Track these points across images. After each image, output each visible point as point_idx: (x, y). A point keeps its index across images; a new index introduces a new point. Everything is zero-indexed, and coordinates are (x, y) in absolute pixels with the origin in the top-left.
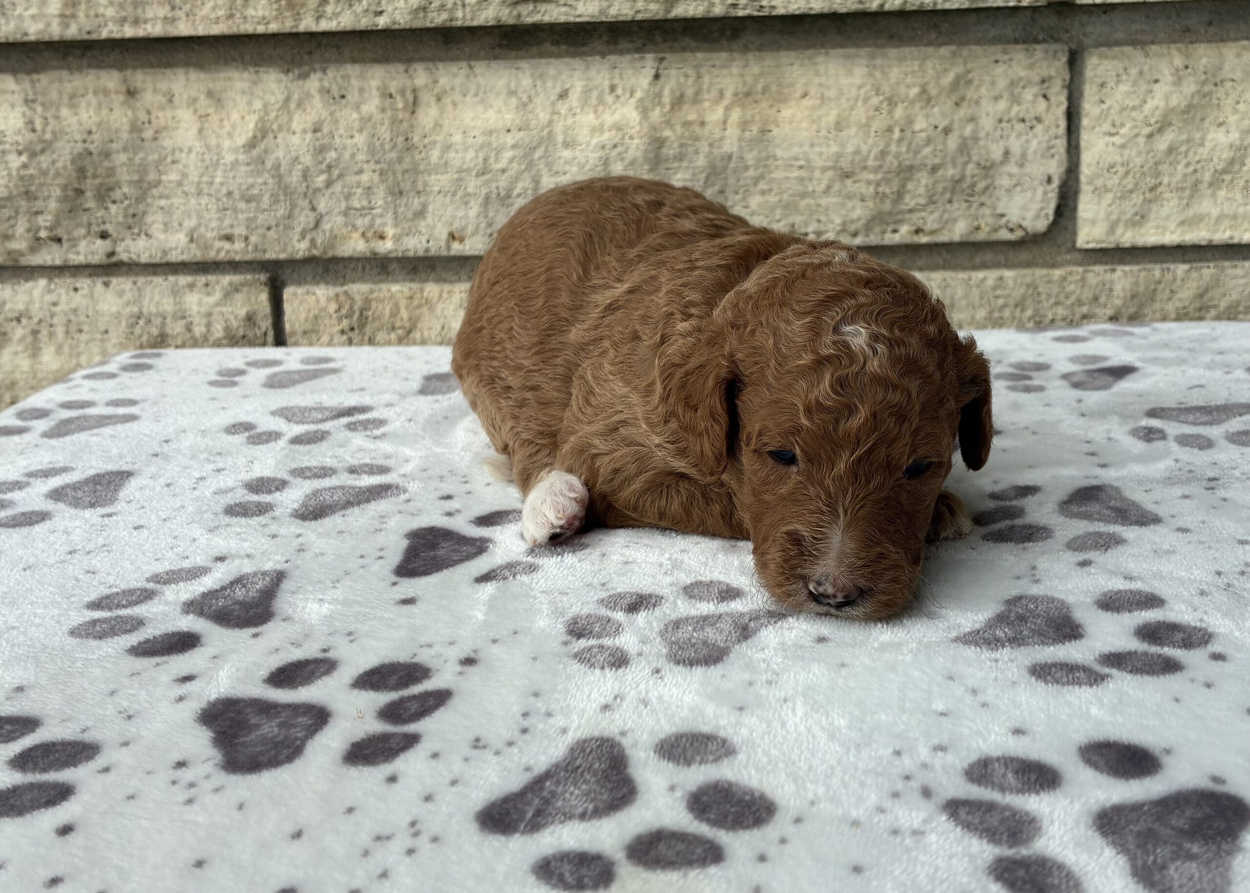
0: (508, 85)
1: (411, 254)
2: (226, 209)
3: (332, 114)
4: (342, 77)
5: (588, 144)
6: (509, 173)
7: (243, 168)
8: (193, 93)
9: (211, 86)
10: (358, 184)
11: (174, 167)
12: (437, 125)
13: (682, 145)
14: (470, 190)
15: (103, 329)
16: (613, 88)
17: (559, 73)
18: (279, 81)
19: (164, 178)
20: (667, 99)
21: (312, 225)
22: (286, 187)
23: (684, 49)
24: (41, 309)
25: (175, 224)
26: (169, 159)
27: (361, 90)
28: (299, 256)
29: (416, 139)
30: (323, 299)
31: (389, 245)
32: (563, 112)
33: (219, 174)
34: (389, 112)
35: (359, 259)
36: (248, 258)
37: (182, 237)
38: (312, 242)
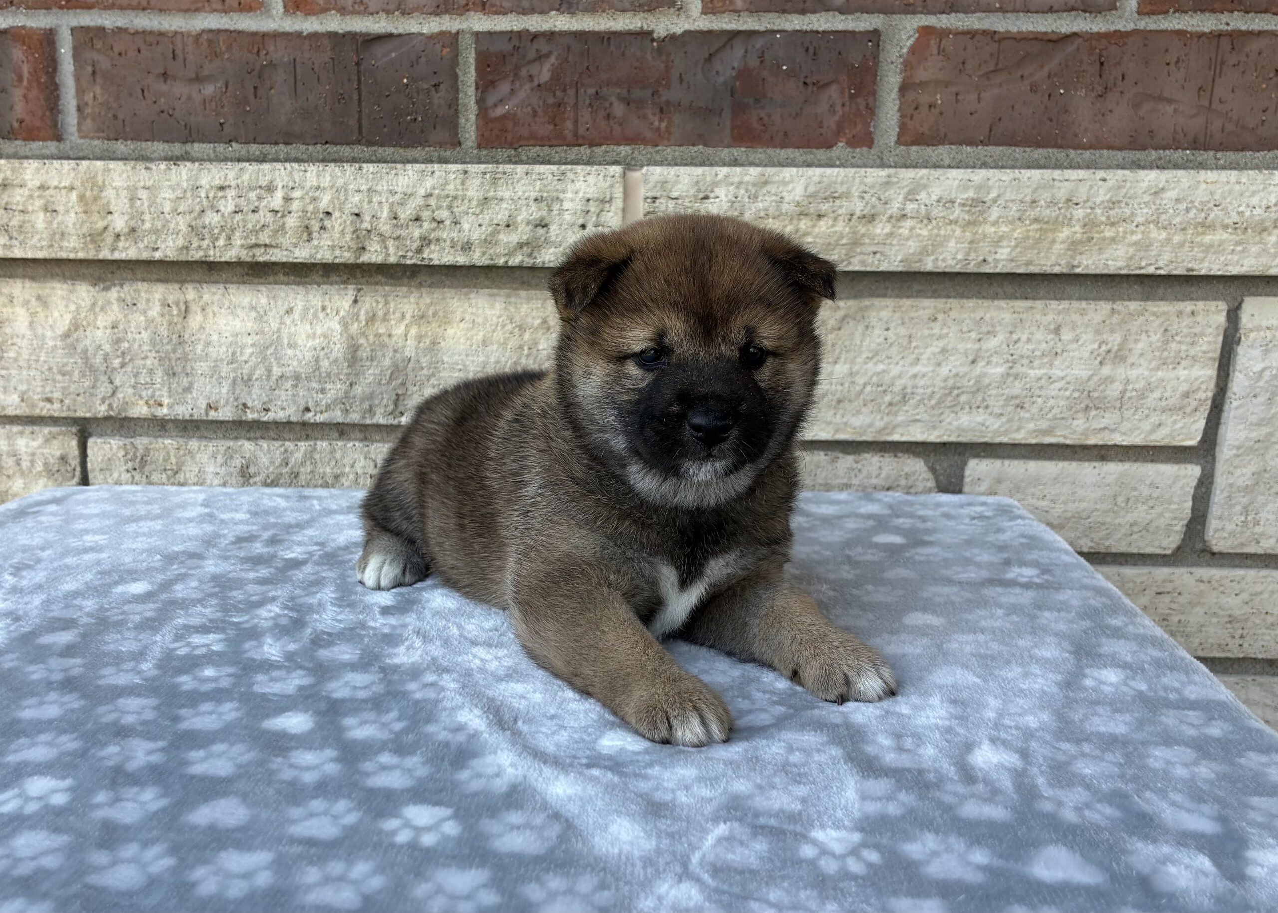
0: (251, 303)
1: (181, 417)
2: (47, 379)
3: (125, 316)
4: (134, 291)
5: (305, 346)
6: (250, 363)
7: (60, 351)
8: (27, 297)
9: (40, 292)
10: (144, 366)
11: (13, 347)
12: (202, 328)
13: (372, 350)
14: (223, 374)
16: (324, 308)
17: (287, 296)
18: (89, 291)
20: (363, 317)
21: (109, 394)
22: (92, 366)
23: (377, 283)
25: (12, 389)
26: (10, 342)
27: (148, 300)
28: (100, 415)
29: (186, 336)
30: (115, 447)
31: (165, 410)
32: (288, 322)
33: (43, 354)
34: (167, 317)
35: (145, 419)
36: (64, 414)
37: (15, 398)
38: (110, 405)
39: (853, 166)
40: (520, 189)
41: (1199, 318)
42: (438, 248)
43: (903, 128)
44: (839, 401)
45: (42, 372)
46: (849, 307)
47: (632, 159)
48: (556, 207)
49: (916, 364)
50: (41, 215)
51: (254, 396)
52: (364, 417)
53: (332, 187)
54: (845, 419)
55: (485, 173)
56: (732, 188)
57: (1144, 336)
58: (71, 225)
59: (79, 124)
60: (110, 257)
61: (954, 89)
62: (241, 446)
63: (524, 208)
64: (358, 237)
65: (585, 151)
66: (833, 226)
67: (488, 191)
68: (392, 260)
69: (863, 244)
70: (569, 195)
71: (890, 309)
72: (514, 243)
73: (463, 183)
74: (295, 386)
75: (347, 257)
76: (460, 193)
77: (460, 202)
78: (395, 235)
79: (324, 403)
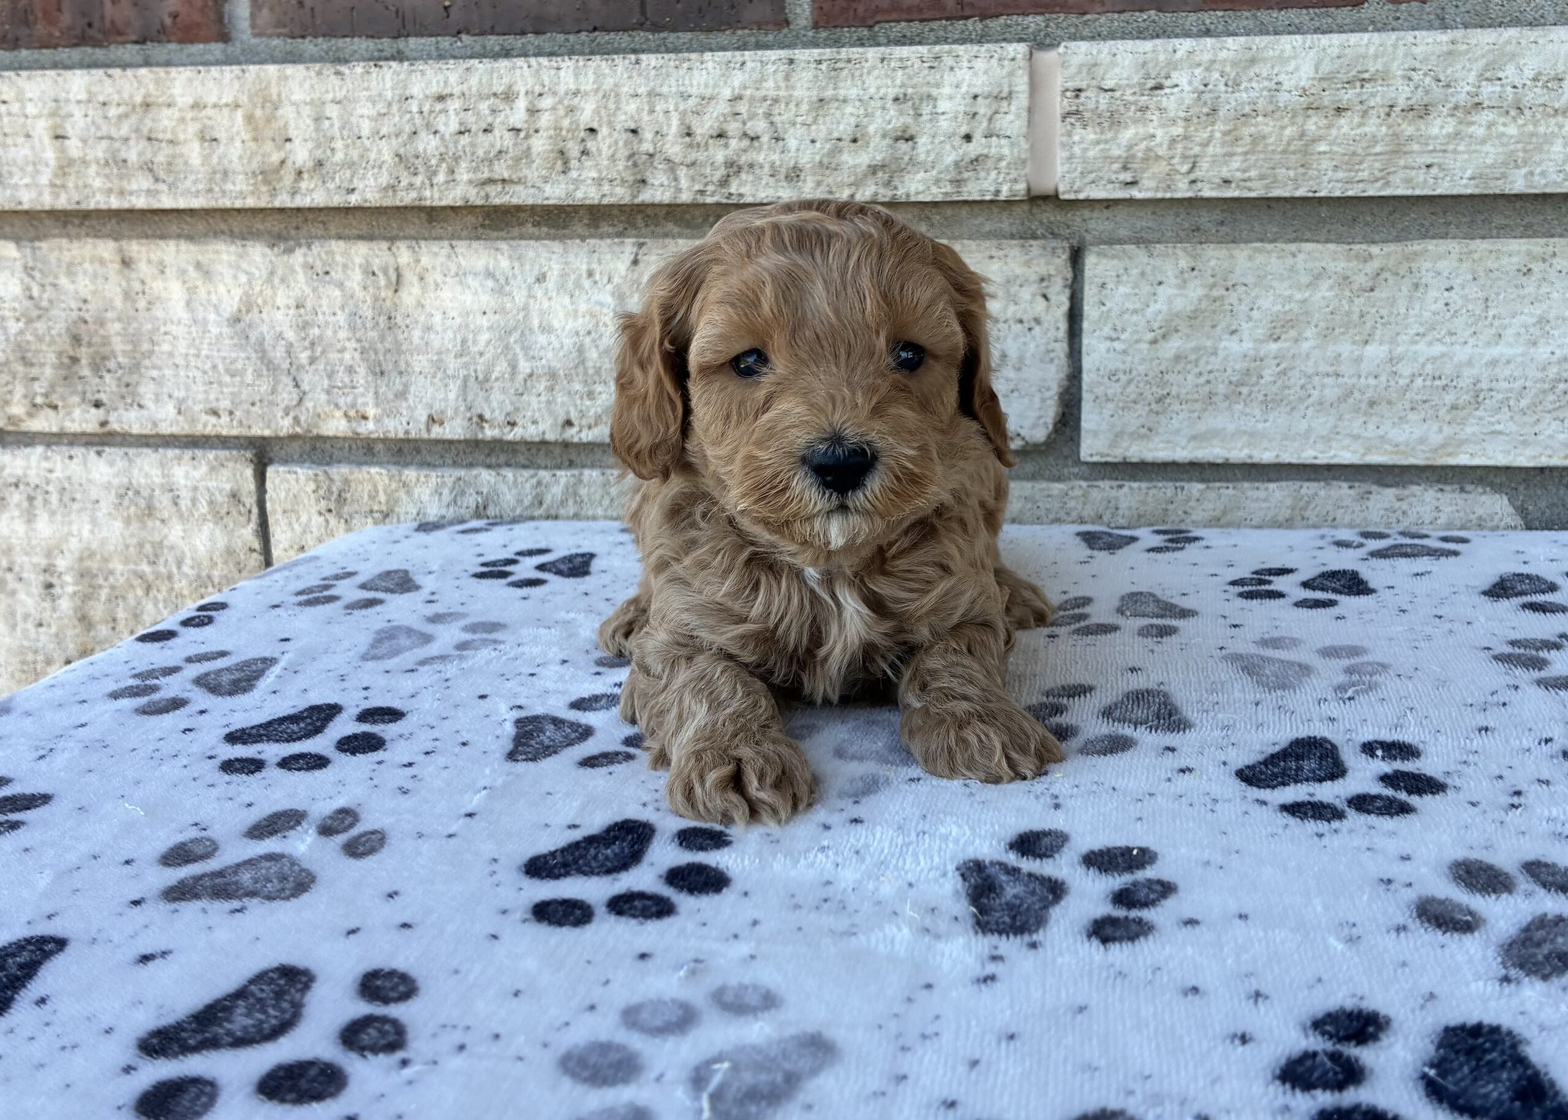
0: (487, 268)
1: (392, 435)
2: (211, 383)
3: (315, 290)
4: (327, 253)
5: (563, 329)
6: (488, 356)
7: (227, 341)
8: (183, 265)
9: (200, 258)
10: (341, 362)
11: (167, 337)
12: (420, 305)
14: (450, 372)
15: (94, 497)
16: (590, 274)
17: (538, 256)
18: (265, 255)
19: (156, 348)
21: (294, 403)
22: (270, 362)
23: (666, 235)
24: (38, 475)
25: (166, 396)
26: (163, 329)
27: (345, 267)
28: (283, 433)
29: (399, 319)
30: (302, 478)
31: (371, 425)
32: (539, 295)
33: (205, 346)
34: (371, 290)
35: (345, 439)
36: (235, 432)
37: (170, 409)
38: (296, 420)
39: (1395, 29)
40: (872, 83)
42: (751, 178)
44: (1372, 404)
45: (205, 373)
46: (1389, 254)
47: (1047, 35)
48: (926, 109)
49: (1497, 344)
50: (196, 145)
51: (495, 404)
53: (597, 91)
54: (1381, 432)
55: (820, 62)
56: (1198, 71)
58: (235, 160)
59: (253, 15)
60: (289, 204)
62: (476, 477)
63: (878, 113)
64: (635, 165)
65: (973, 25)
66: (1363, 125)
67: (824, 89)
68: (685, 197)
69: (1411, 152)
70: (947, 90)
71: (1454, 257)
72: (864, 167)
73: (787, 78)
74: (551, 389)
75: (620, 194)
76: (782, 93)
77: (783, 106)
78: (688, 161)
79: (592, 413)
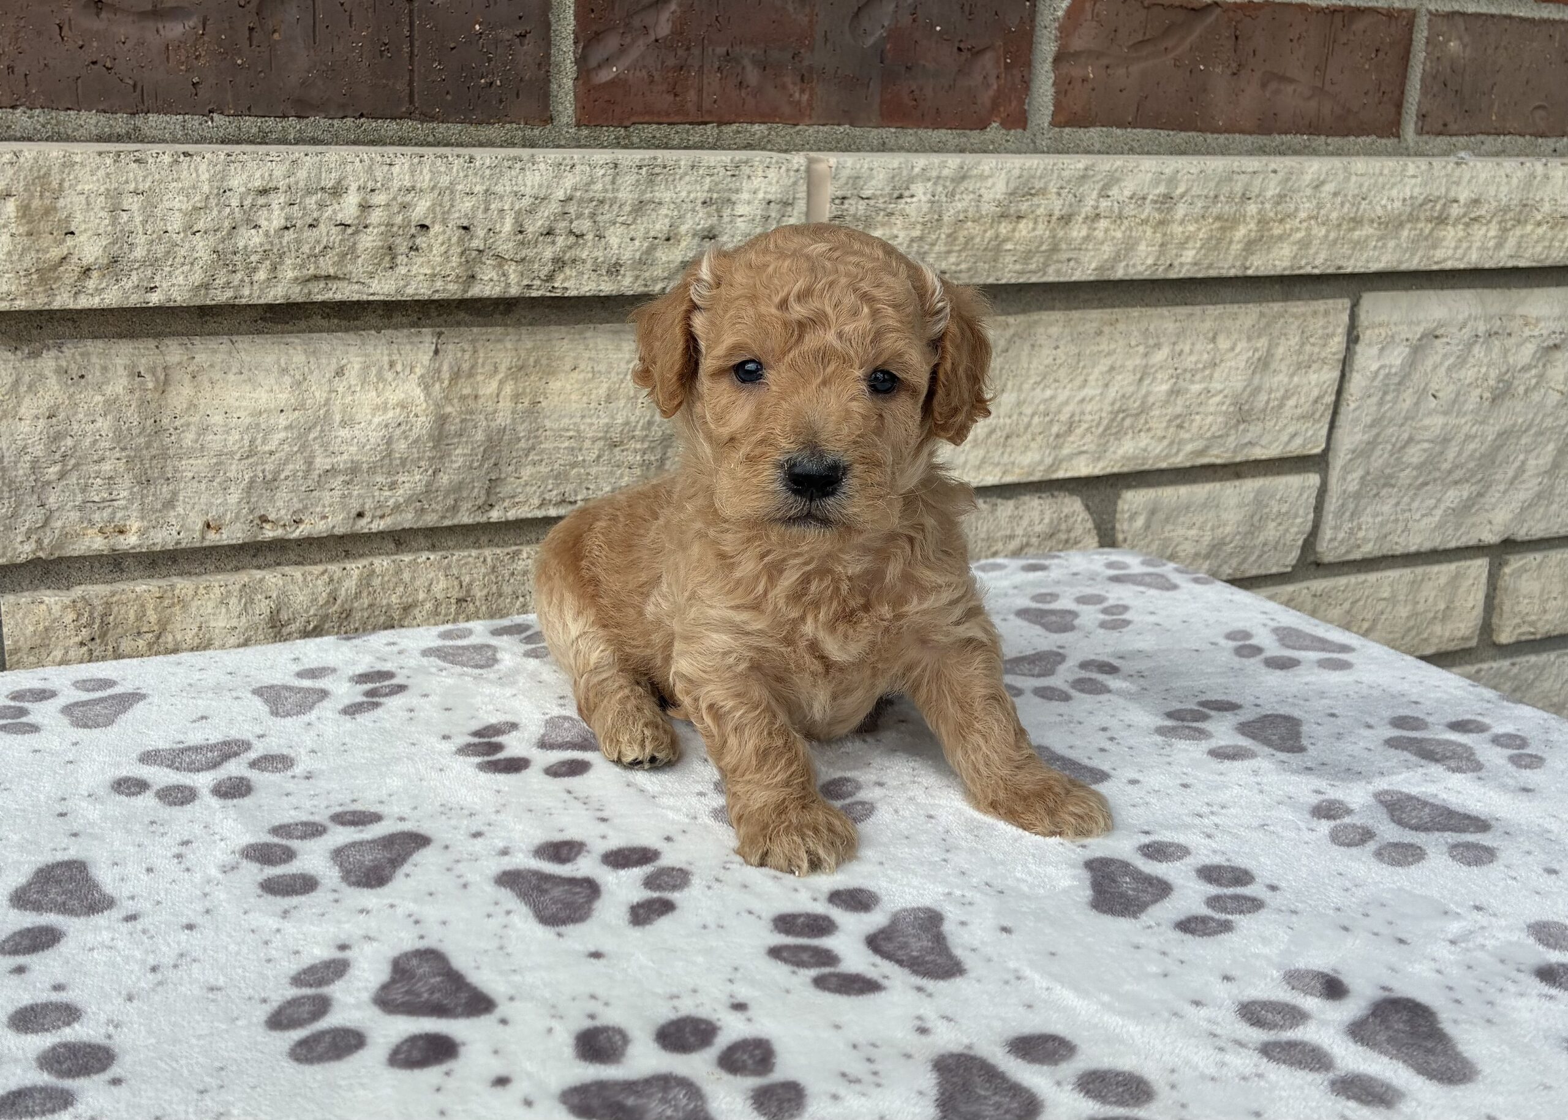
0: (279, 364)
1: (159, 548)
3: (69, 397)
4: (82, 355)
5: (370, 422)
6: (281, 455)
10: (98, 474)
12: (192, 406)
13: (462, 421)
14: (232, 475)
16: (392, 364)
17: (333, 349)
18: (5, 361)
20: (446, 375)
21: (39, 524)
22: (11, 482)
23: (459, 324)
28: (22, 559)
29: (165, 421)
30: (56, 608)
31: (132, 540)
32: (340, 390)
34: (137, 394)
35: (99, 557)
38: (39, 541)
39: (1007, 151)
40: (683, 189)
41: (1331, 318)
42: (574, 272)
43: (1058, 105)
44: (1007, 437)
46: (1020, 324)
48: (726, 213)
49: (1085, 387)
51: (281, 504)
52: (444, 517)
53: (432, 189)
54: (1012, 459)
56: (929, 184)
57: (1283, 340)
60: (71, 306)
61: (1104, 61)
62: (260, 580)
63: (689, 215)
64: (467, 261)
66: (1034, 229)
67: (643, 192)
68: (514, 291)
69: (1059, 250)
70: (745, 196)
71: (1061, 324)
72: (676, 263)
73: (613, 183)
74: (349, 483)
75: (454, 290)
76: (610, 195)
77: (607, 207)
78: (518, 257)
79: (391, 503)
